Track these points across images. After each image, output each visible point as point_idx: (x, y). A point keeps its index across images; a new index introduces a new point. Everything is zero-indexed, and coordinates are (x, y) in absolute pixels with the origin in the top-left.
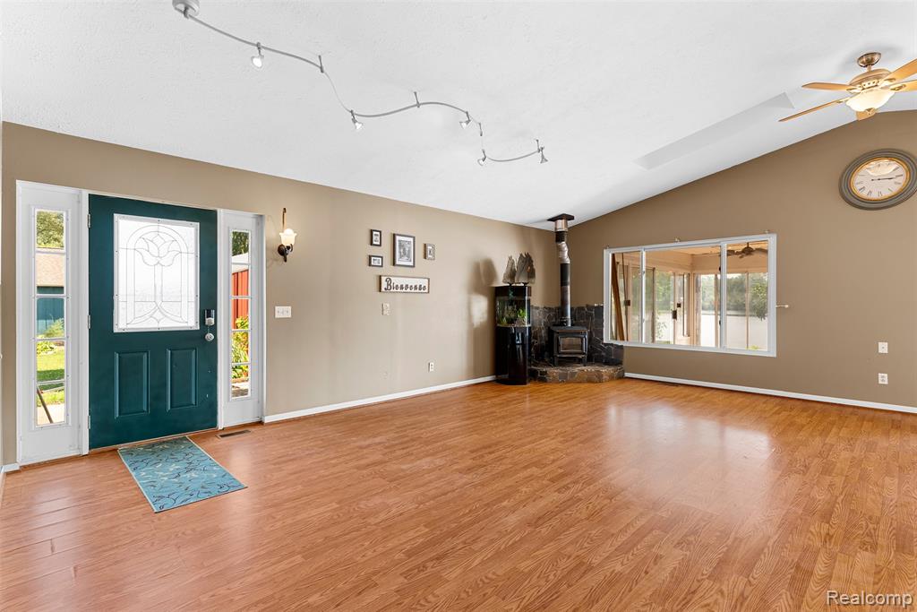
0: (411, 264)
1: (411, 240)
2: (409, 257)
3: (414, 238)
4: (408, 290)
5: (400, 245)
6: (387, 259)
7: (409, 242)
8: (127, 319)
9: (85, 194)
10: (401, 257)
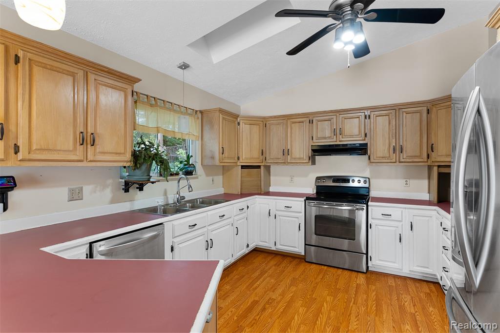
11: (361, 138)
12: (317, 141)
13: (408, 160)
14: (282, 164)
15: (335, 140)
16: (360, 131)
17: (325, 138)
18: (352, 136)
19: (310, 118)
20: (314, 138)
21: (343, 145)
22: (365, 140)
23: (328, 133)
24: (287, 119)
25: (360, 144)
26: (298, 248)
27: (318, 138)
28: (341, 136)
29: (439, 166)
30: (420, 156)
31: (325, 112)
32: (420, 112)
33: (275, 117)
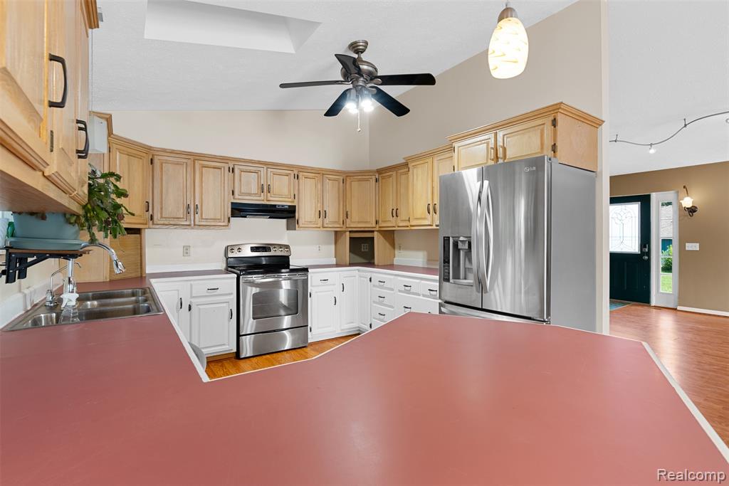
11: (290, 200)
12: (240, 197)
13: (330, 226)
14: (183, 227)
15: (262, 198)
16: (289, 191)
17: (250, 194)
18: (281, 196)
19: (230, 166)
20: (236, 193)
21: (271, 205)
22: (293, 202)
23: (254, 189)
24: (194, 159)
25: (289, 206)
26: (229, 345)
27: (241, 194)
28: (269, 194)
29: (350, 232)
30: (337, 222)
31: (249, 161)
32: (337, 180)
33: (173, 152)
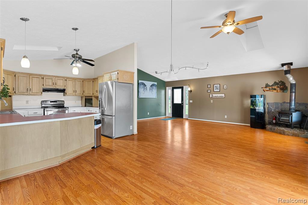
0: (219, 91)
1: (219, 85)
2: (218, 89)
3: (220, 84)
4: (218, 97)
5: (215, 87)
6: (212, 91)
7: (218, 86)
8: (175, 102)
9: (172, 87)
10: (216, 89)
11: (63, 87)
12: (46, 86)
13: (78, 95)
14: (26, 95)
15: (53, 86)
16: (63, 84)
17: (49, 85)
18: (60, 86)
19: (42, 77)
20: (44, 85)
21: (57, 89)
22: (65, 88)
23: (51, 84)
24: (29, 75)
25: (63, 89)
28: (56, 85)
29: (85, 97)
30: (81, 94)
31: (49, 76)
32: (80, 81)
33: (22, 73)
